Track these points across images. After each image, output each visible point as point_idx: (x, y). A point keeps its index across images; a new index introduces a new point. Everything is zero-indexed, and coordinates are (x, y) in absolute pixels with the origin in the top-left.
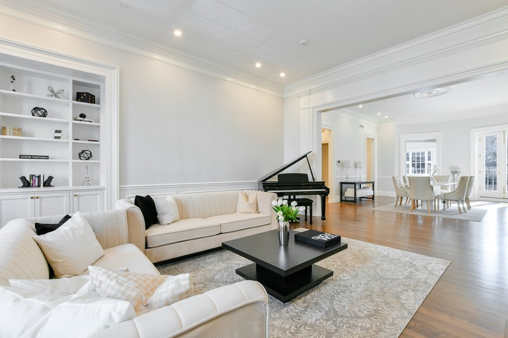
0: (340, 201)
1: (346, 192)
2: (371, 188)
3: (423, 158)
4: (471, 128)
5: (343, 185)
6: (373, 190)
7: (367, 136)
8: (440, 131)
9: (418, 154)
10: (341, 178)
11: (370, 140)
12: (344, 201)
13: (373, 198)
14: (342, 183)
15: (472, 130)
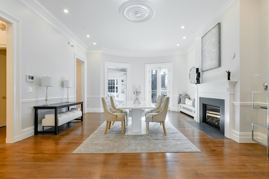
0: (33, 134)
1: (43, 120)
2: (79, 109)
3: (114, 84)
4: (146, 64)
5: (39, 111)
6: (82, 110)
7: (76, 57)
8: (129, 63)
9: (111, 81)
10: (37, 101)
11: (79, 63)
12: (40, 132)
13: (82, 119)
14: (36, 108)
15: (146, 65)
